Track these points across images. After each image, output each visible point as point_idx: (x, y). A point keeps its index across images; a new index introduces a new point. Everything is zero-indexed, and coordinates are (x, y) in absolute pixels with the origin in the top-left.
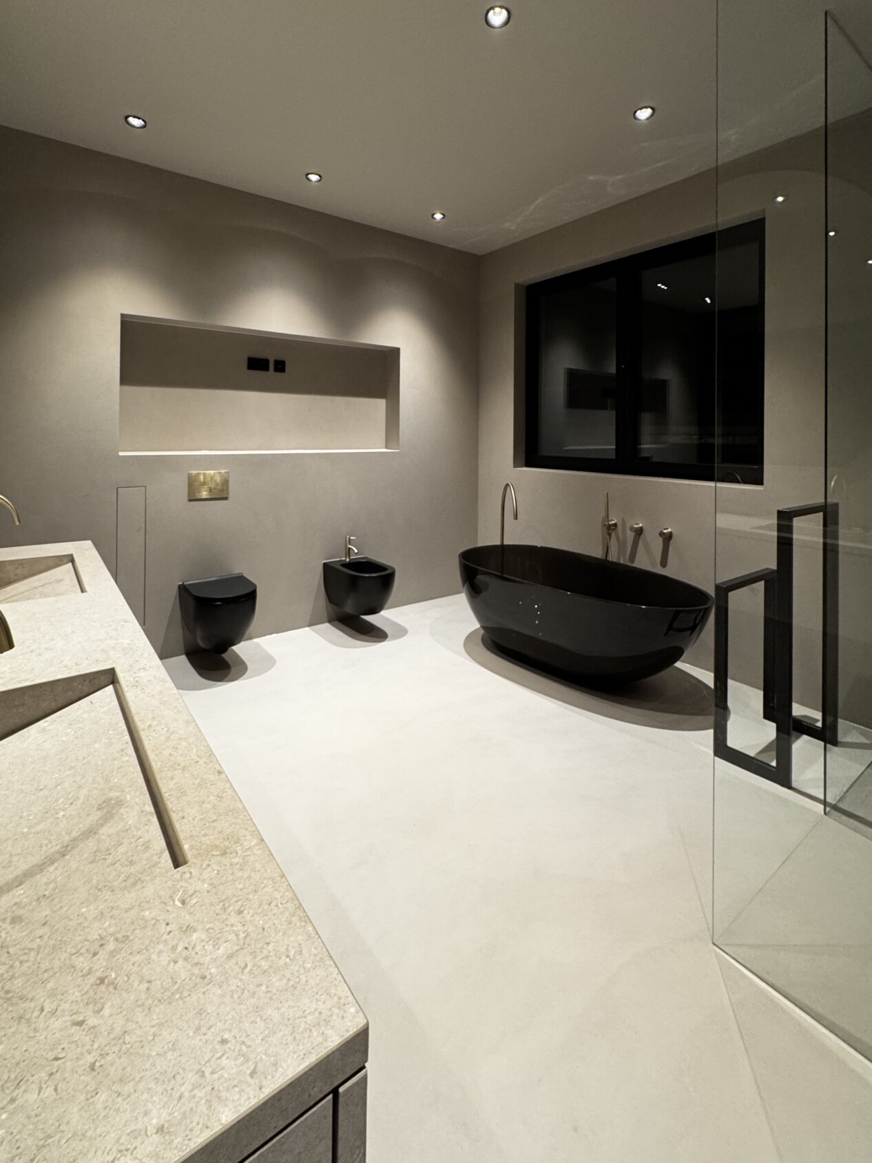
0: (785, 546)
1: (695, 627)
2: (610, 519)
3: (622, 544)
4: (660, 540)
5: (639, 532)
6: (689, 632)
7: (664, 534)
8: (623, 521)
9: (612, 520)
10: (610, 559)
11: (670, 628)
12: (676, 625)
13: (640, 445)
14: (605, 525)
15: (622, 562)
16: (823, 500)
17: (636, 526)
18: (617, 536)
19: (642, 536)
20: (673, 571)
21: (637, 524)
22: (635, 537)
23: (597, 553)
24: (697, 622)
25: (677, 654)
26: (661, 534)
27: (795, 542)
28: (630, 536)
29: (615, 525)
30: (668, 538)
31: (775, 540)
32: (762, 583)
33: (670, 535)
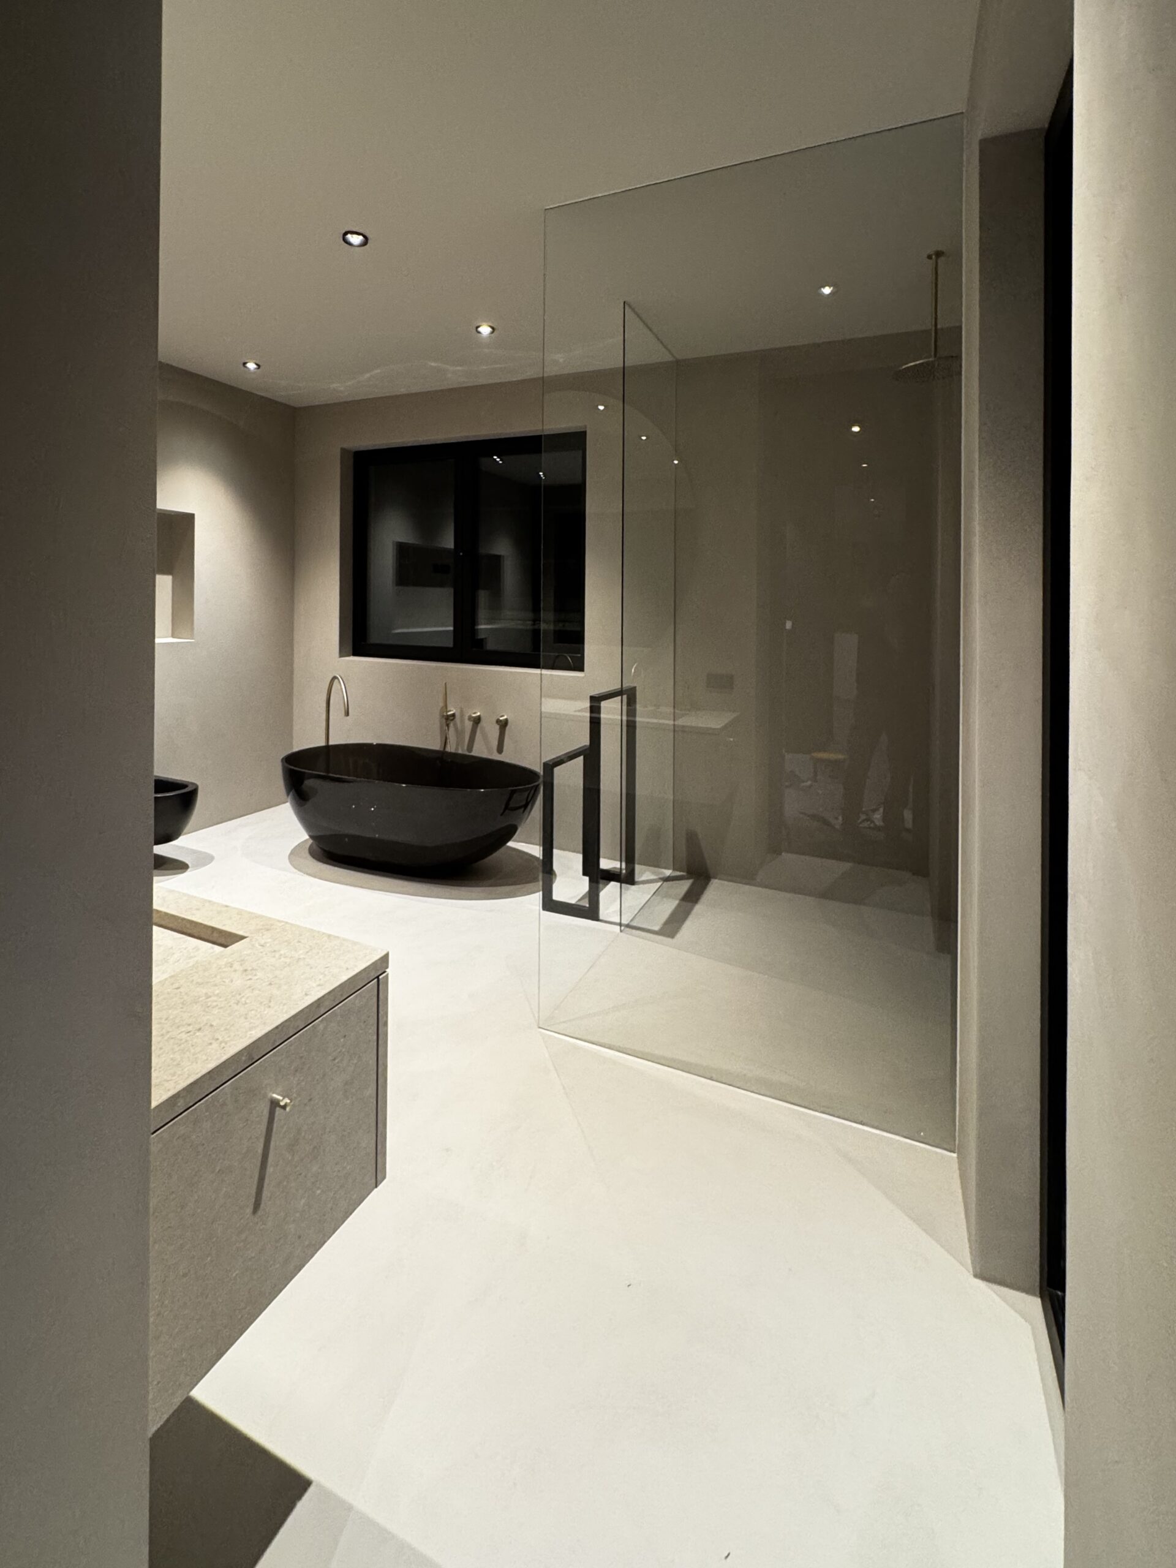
0: (595, 724)
1: (527, 805)
2: (448, 709)
3: (459, 733)
4: (497, 727)
5: (477, 721)
6: (523, 809)
7: (501, 721)
8: (462, 711)
9: (450, 711)
10: (448, 749)
11: (506, 808)
12: (512, 804)
13: (478, 625)
14: (443, 716)
15: (460, 752)
17: (474, 715)
18: (455, 725)
19: (479, 725)
20: (507, 757)
21: (475, 713)
22: (473, 725)
23: (435, 745)
24: (529, 800)
25: (509, 833)
26: (498, 721)
27: (602, 721)
28: (469, 725)
29: (453, 715)
30: (503, 725)
31: (588, 719)
32: (581, 757)
33: (506, 721)
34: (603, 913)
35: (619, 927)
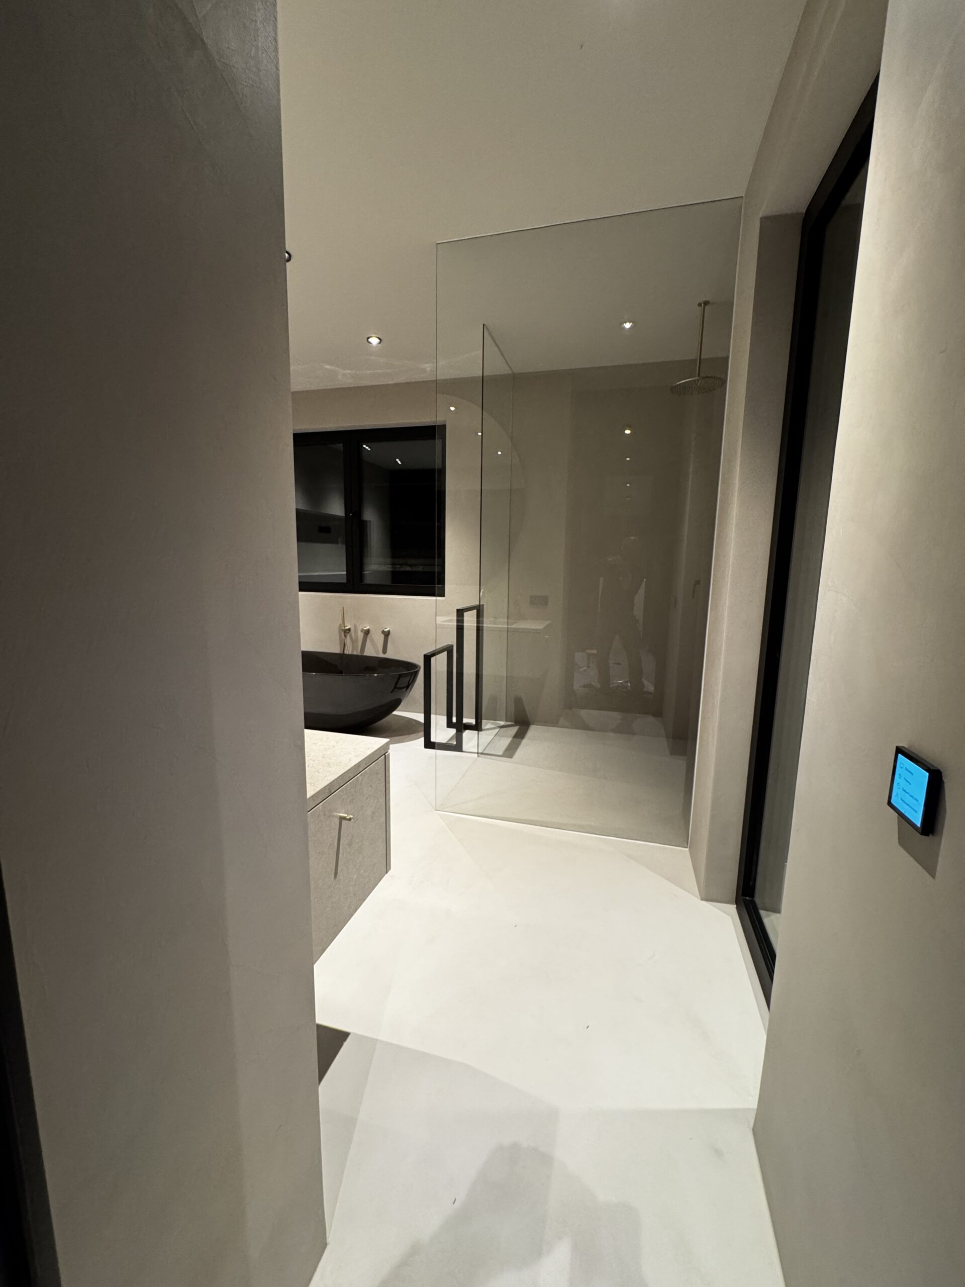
0: (460, 629)
1: (409, 686)
2: (346, 625)
3: (354, 642)
4: (383, 636)
5: (367, 632)
6: (406, 689)
7: (385, 632)
8: (355, 626)
9: (347, 626)
10: (346, 652)
11: (395, 687)
12: (398, 686)
13: (364, 571)
14: (342, 630)
15: (355, 653)
16: (478, 603)
17: (365, 629)
18: (351, 637)
19: (369, 635)
20: (392, 654)
21: (365, 627)
22: (364, 635)
23: (336, 650)
24: (410, 682)
25: (395, 704)
26: (383, 632)
27: (465, 627)
28: (361, 635)
29: (349, 630)
30: (387, 634)
31: (455, 627)
32: (445, 653)
33: (389, 632)
34: (465, 748)
35: (476, 755)
